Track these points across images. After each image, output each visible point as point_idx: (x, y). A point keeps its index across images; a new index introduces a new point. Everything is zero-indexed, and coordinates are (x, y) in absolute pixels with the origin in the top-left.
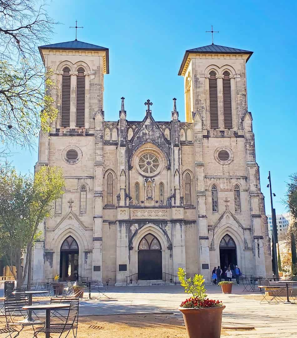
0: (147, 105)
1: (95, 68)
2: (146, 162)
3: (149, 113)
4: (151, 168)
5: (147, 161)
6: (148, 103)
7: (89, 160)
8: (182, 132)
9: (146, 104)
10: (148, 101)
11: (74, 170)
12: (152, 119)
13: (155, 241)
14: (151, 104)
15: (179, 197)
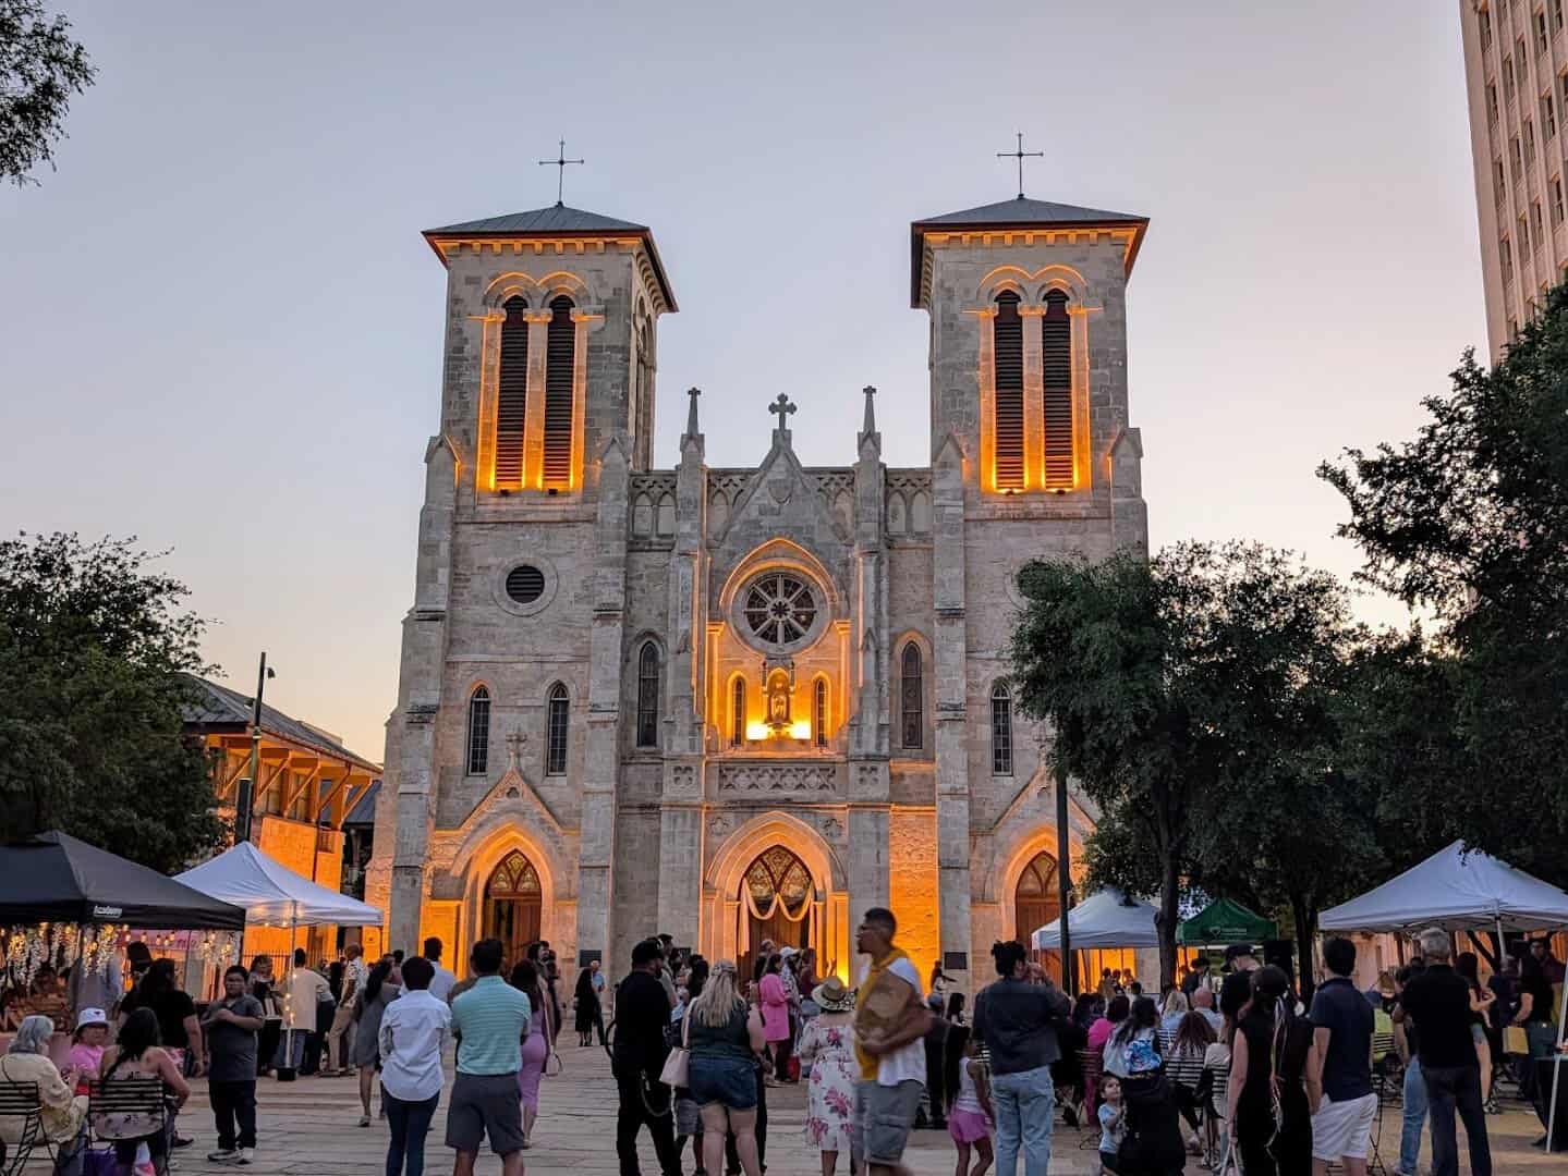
0: (777, 414)
1: (607, 294)
2: (769, 607)
3: (782, 438)
4: (788, 627)
5: (776, 601)
6: (783, 407)
7: (578, 599)
8: (895, 503)
9: (773, 408)
10: (783, 398)
11: (530, 633)
12: (791, 458)
13: (796, 871)
14: (792, 409)
15: (874, 725)
